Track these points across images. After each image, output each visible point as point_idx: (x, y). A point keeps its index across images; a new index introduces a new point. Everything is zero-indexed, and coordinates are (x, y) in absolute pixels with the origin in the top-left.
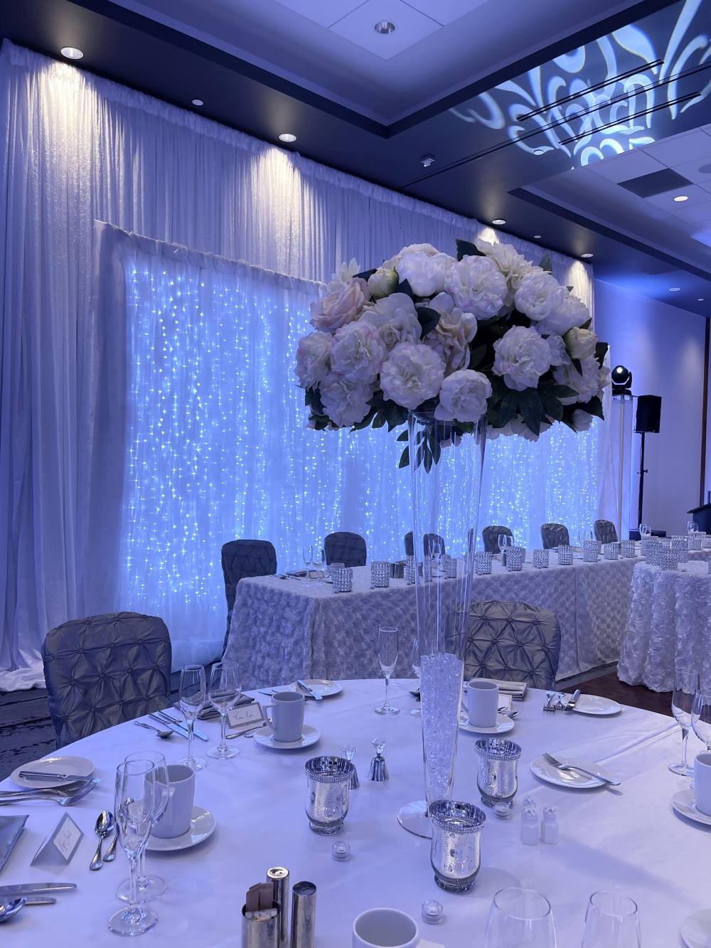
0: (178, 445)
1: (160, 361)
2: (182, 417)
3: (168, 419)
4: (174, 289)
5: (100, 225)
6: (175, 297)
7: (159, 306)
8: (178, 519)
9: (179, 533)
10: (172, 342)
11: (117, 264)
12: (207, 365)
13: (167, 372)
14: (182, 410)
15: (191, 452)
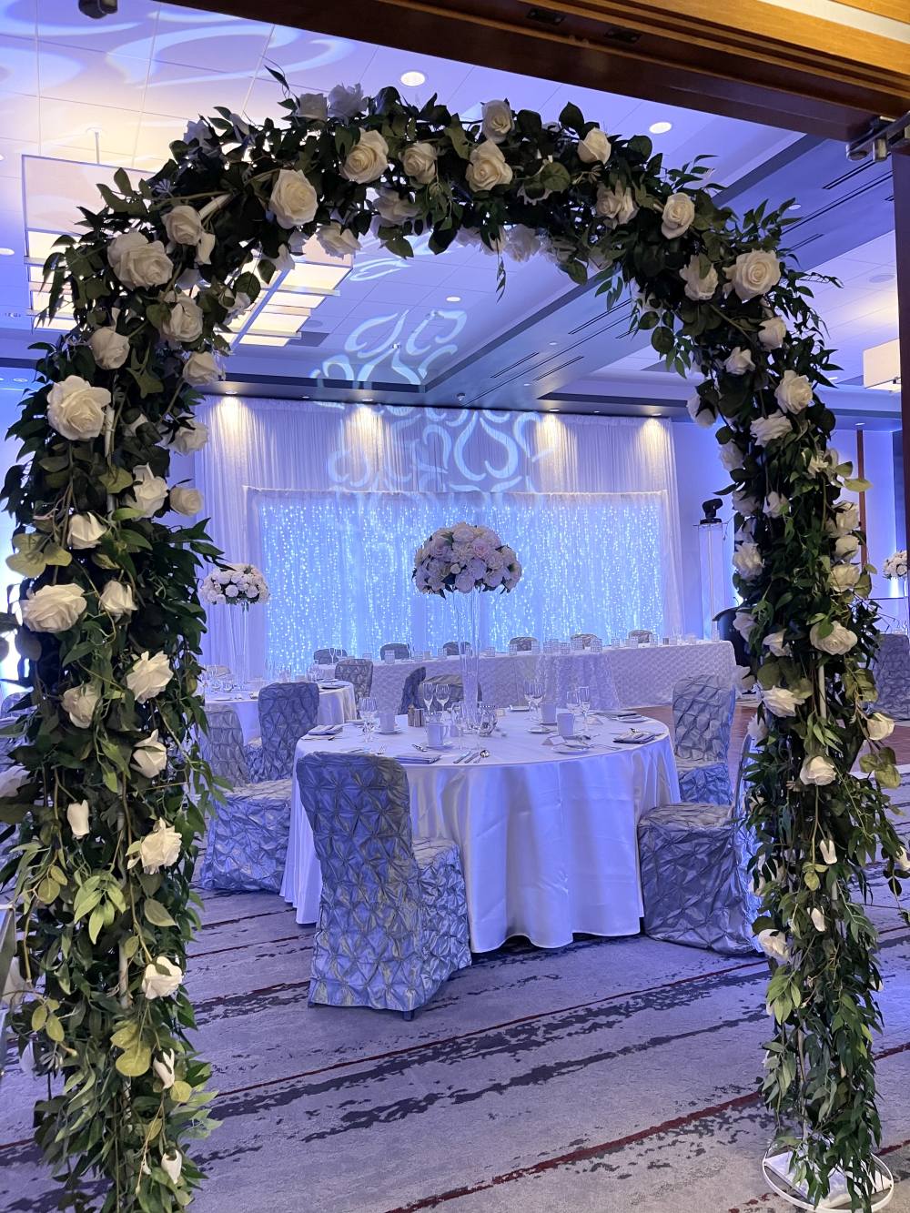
0: (296, 599)
1: (282, 555)
2: (297, 584)
3: (289, 585)
4: (288, 514)
5: (245, 488)
6: (289, 518)
7: (280, 525)
8: (299, 639)
9: (299, 647)
10: (289, 543)
11: (255, 507)
12: (312, 552)
13: (287, 559)
14: (296, 579)
15: (304, 601)
